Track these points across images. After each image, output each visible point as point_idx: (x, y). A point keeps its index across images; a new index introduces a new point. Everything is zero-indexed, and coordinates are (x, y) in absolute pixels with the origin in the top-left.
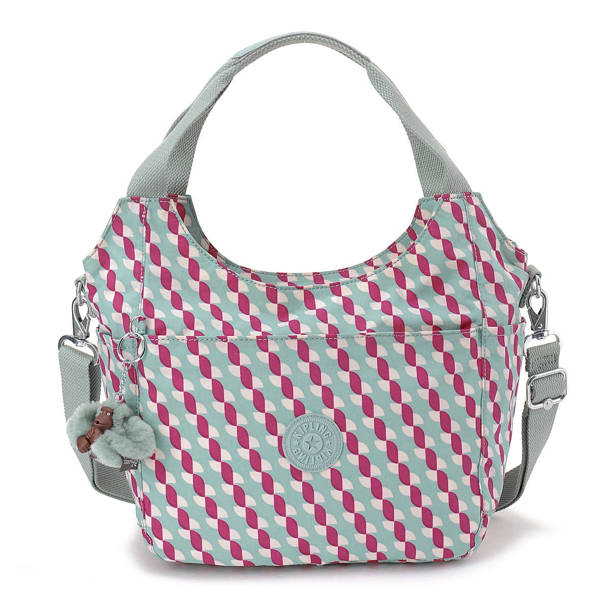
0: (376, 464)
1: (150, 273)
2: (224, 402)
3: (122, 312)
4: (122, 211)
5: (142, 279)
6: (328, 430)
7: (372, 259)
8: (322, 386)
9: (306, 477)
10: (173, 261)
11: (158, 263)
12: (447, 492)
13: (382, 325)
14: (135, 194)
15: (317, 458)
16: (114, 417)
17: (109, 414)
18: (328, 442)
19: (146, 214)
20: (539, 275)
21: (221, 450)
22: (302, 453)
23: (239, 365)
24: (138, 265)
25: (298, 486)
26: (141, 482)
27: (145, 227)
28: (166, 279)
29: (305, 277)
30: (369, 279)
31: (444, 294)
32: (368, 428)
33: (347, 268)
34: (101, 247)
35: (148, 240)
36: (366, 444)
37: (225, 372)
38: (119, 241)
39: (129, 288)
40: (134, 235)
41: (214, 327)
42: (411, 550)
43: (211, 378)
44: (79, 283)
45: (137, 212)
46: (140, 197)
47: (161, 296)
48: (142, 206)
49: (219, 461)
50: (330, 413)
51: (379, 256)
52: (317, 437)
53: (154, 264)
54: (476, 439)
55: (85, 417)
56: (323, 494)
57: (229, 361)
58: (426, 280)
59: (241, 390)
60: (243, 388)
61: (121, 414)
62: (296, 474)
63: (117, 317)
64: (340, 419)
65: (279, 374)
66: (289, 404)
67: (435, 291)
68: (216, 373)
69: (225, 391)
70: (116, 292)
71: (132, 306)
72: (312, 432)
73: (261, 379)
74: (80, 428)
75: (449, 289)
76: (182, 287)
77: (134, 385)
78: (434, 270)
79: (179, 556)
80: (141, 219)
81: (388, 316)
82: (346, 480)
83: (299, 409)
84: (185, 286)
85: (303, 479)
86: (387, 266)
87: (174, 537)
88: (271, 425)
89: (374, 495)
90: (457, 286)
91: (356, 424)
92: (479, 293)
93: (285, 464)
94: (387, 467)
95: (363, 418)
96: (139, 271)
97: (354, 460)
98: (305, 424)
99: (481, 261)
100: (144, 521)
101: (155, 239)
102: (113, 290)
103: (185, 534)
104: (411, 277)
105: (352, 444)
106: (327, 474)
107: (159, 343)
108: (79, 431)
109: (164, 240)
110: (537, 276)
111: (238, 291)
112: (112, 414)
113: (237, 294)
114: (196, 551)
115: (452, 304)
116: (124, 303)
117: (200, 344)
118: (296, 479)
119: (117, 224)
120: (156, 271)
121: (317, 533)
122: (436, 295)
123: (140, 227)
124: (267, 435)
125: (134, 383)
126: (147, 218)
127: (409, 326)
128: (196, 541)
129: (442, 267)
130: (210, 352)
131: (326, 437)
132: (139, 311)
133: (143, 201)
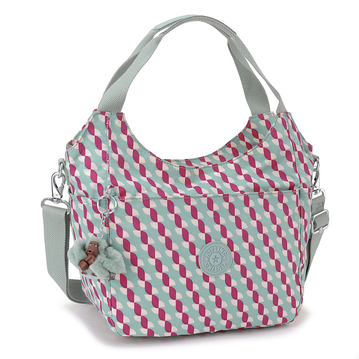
0: (250, 270)
1: (112, 158)
2: (165, 236)
3: (98, 183)
4: (95, 120)
5: (108, 162)
6: (224, 251)
7: (217, 151)
8: (221, 225)
9: (211, 280)
10: (124, 151)
11: (116, 152)
12: (286, 284)
13: (248, 188)
14: (103, 110)
15: (218, 267)
16: (99, 248)
17: (96, 246)
18: (224, 258)
19: (109, 122)
20: (318, 158)
21: (163, 265)
22: (210, 265)
23: (174, 213)
24: (104, 153)
25: (206, 285)
26: (109, 288)
27: (108, 130)
28: (121, 162)
29: (181, 162)
30: (234, 162)
31: (278, 170)
32: (245, 249)
33: (203, 157)
34: (80, 142)
35: (110, 138)
36: (244, 258)
37: (166, 218)
38: (92, 138)
39: (100, 167)
40: (101, 135)
41: (153, 191)
42: (266, 319)
43: (157, 222)
44: (62, 164)
45: (104, 121)
46: (105, 112)
47: (119, 173)
48: (106, 117)
49: (161, 273)
50: (225, 241)
51: (221, 149)
52: (218, 255)
53: (114, 152)
54: (298, 253)
55: (81, 248)
56: (221, 290)
57: (168, 211)
58: (268, 162)
59: (175, 229)
60: (176, 227)
61: (104, 246)
62: (206, 278)
63: (94, 185)
64: (230, 244)
65: (197, 218)
66: (202, 236)
67: (273, 168)
68: (160, 219)
69: (166, 230)
70: (91, 170)
71: (103, 178)
72: (216, 252)
73: (187, 221)
74: (81, 255)
75: (280, 167)
76: (130, 167)
77: (107, 228)
78: (273, 156)
79: (132, 332)
80: (106, 125)
81: (250, 183)
82: (234, 280)
83: (208, 239)
84: (132, 166)
85: (210, 281)
86: (244, 154)
87: (130, 321)
88: (192, 249)
89: (248, 289)
90: (285, 166)
91: (239, 247)
92: (297, 169)
93: (199, 272)
94: (255, 272)
95: (243, 243)
96: (105, 157)
97: (238, 268)
98: (212, 248)
99: (297, 151)
100: (111, 312)
101: (114, 137)
102: (90, 168)
103: (138, 319)
104: (259, 161)
105: (237, 258)
106: (223, 277)
107: (126, 201)
108: (80, 257)
109: (119, 138)
110: (317, 159)
111: (162, 169)
112: (98, 246)
113: (162, 171)
114: (144, 329)
115: (283, 176)
116: (98, 177)
117: (150, 201)
118: (205, 281)
119: (91, 128)
120: (115, 157)
121: (216, 313)
122: (273, 171)
123: (105, 130)
124: (190, 255)
125: (106, 226)
126: (109, 125)
127: (262, 188)
128: (144, 322)
129: (278, 155)
130: (157, 206)
131: (223, 255)
132: (108, 182)
133: (107, 114)
